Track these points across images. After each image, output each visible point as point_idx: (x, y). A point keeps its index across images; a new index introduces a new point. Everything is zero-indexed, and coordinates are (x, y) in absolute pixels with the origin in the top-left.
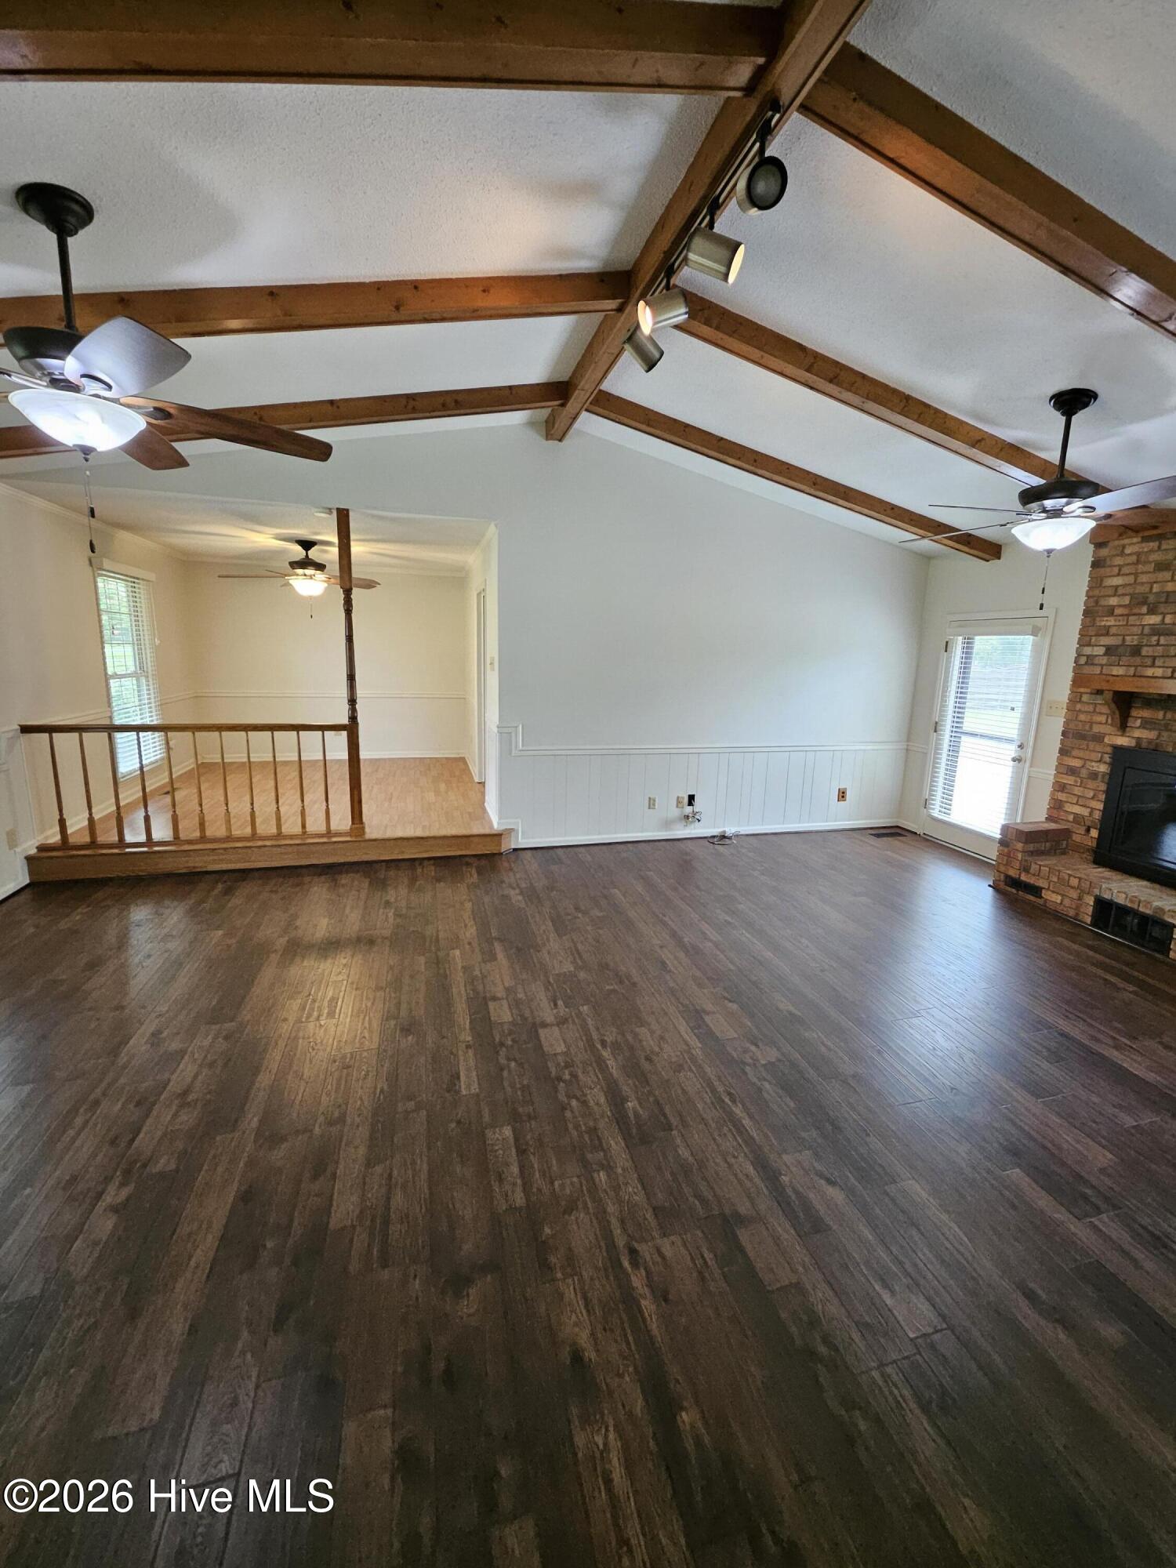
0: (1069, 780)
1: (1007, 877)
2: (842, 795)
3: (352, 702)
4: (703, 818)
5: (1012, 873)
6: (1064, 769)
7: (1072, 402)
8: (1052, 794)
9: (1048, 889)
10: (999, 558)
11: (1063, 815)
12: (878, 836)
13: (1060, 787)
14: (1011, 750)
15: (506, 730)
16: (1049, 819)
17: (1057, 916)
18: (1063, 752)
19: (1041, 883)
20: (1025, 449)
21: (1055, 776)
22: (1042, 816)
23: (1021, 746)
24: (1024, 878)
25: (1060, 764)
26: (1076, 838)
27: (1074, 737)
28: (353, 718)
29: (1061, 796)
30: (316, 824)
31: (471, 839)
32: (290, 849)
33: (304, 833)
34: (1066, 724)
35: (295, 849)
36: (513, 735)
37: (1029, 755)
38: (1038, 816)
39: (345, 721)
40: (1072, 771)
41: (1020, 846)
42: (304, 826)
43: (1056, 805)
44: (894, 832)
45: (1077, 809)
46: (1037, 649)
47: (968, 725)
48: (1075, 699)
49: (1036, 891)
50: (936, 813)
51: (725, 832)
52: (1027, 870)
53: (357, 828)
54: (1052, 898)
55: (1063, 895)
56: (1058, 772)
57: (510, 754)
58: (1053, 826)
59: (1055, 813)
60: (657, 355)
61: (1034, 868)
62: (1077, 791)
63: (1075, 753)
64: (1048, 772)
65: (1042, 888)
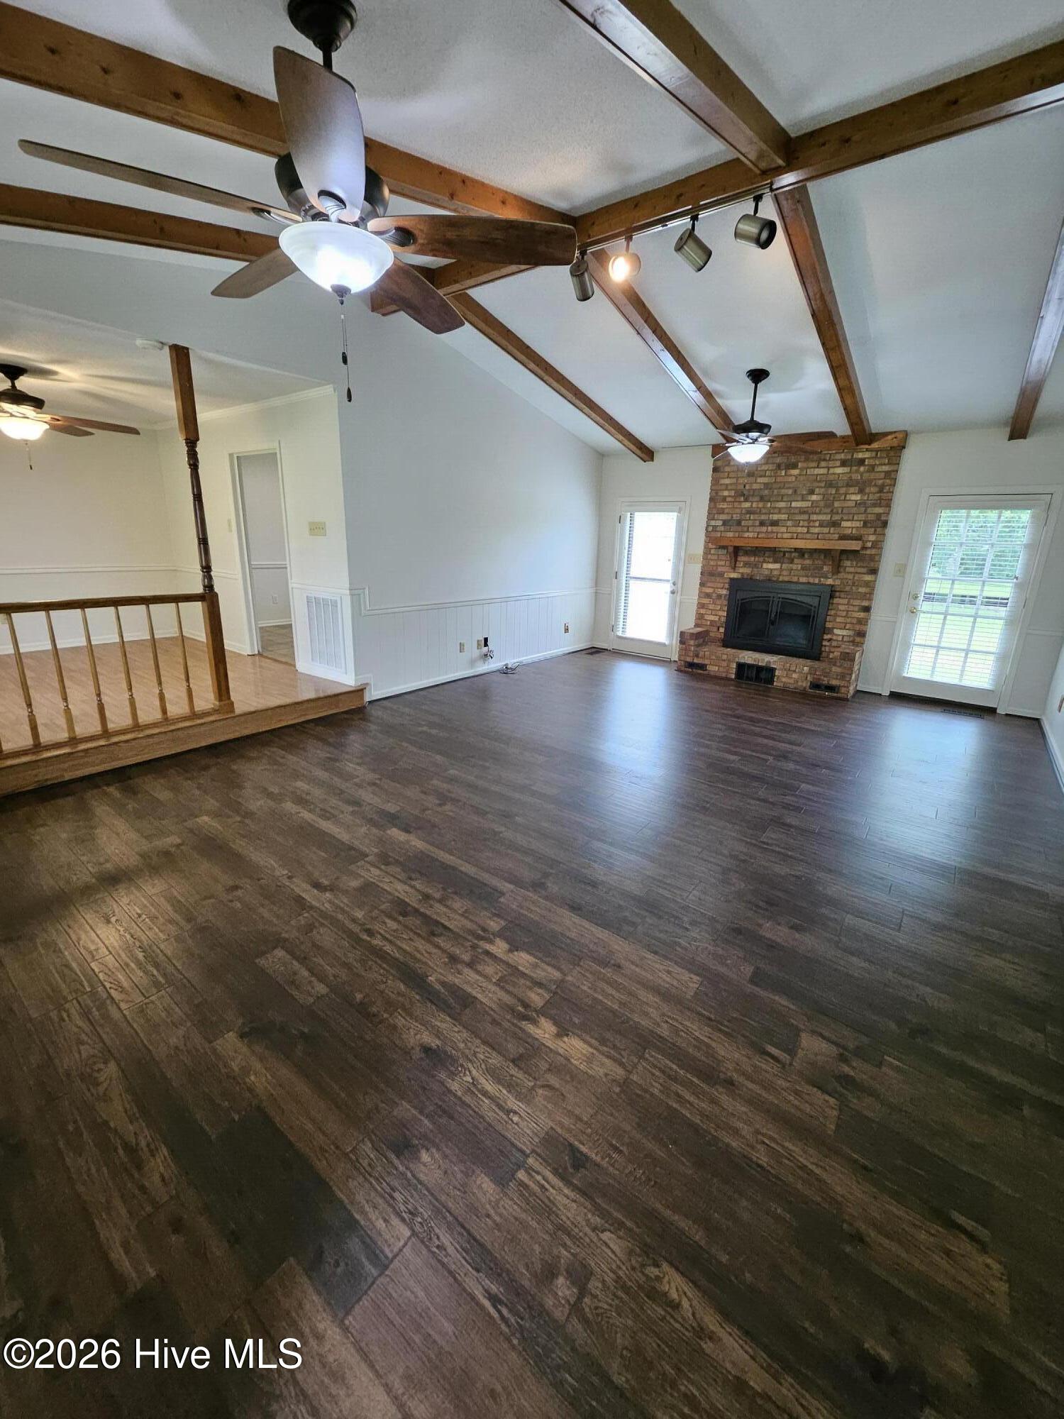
0: (706, 601)
1: (686, 662)
2: (567, 630)
3: (207, 569)
4: (495, 654)
5: (689, 659)
6: (703, 595)
7: (758, 376)
8: (697, 611)
9: (710, 664)
10: (653, 460)
11: (704, 622)
12: (591, 654)
13: (701, 606)
14: (668, 587)
15: (356, 592)
16: (697, 625)
17: (716, 677)
18: (702, 584)
19: (706, 662)
20: (715, 397)
21: (698, 599)
22: (692, 625)
23: (674, 584)
24: (696, 661)
25: (700, 592)
26: (712, 634)
27: (708, 575)
28: (209, 587)
29: (702, 611)
30: (177, 707)
31: (340, 697)
32: (163, 738)
33: (166, 719)
34: (703, 567)
35: (170, 736)
36: (362, 596)
37: (680, 589)
38: (689, 624)
39: (199, 589)
40: (708, 596)
41: (692, 642)
42: (164, 711)
43: (700, 617)
44: (594, 651)
45: (712, 618)
46: (679, 522)
47: (633, 574)
48: (707, 552)
49: (702, 667)
50: (620, 634)
51: (506, 665)
52: (697, 656)
53: (225, 705)
54: (713, 669)
55: (719, 666)
56: (700, 597)
57: (360, 614)
58: (699, 629)
59: (699, 622)
60: (591, 294)
61: (701, 654)
62: (711, 607)
63: (709, 584)
64: (693, 597)
65: (706, 665)
